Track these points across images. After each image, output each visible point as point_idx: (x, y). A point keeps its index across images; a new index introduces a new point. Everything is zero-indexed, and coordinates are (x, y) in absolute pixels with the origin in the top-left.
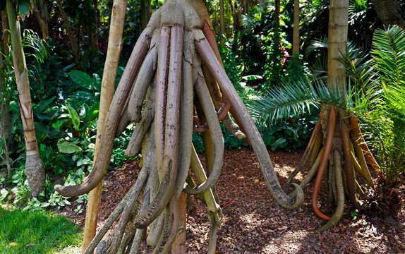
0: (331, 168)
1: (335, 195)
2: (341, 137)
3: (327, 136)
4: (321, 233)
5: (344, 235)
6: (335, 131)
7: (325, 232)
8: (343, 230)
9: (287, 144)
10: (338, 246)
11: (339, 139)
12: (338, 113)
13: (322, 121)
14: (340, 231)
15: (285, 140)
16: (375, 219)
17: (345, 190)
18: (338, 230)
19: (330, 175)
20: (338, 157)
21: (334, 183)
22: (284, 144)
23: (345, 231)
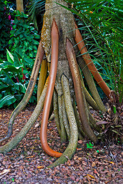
0: (59, 99)
1: (68, 131)
2: (67, 59)
3: (51, 59)
4: (53, 169)
5: (80, 167)
6: (59, 53)
7: (57, 167)
8: (78, 161)
9: (15, 100)
10: (73, 178)
11: (65, 62)
12: (61, 31)
13: (44, 43)
14: (76, 163)
15: (13, 97)
16: (113, 146)
17: (78, 127)
18: (72, 163)
19: (60, 108)
20: (66, 83)
21: (65, 116)
22: (12, 100)
23: (81, 162)
